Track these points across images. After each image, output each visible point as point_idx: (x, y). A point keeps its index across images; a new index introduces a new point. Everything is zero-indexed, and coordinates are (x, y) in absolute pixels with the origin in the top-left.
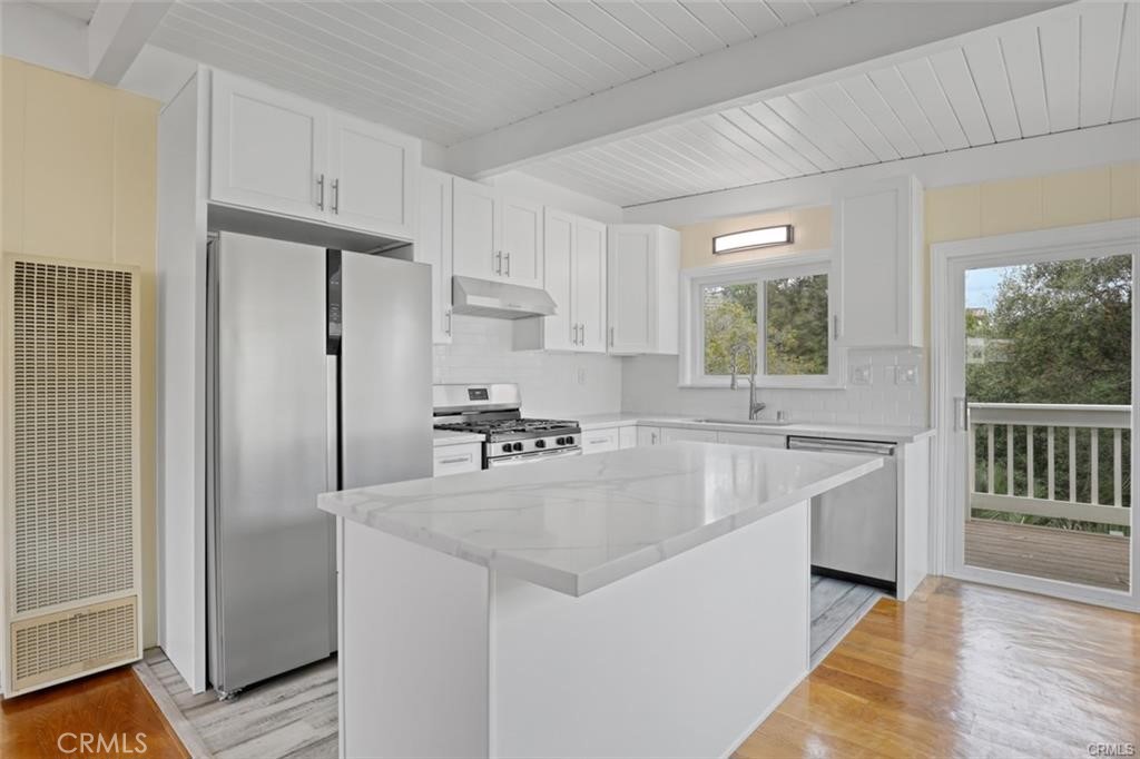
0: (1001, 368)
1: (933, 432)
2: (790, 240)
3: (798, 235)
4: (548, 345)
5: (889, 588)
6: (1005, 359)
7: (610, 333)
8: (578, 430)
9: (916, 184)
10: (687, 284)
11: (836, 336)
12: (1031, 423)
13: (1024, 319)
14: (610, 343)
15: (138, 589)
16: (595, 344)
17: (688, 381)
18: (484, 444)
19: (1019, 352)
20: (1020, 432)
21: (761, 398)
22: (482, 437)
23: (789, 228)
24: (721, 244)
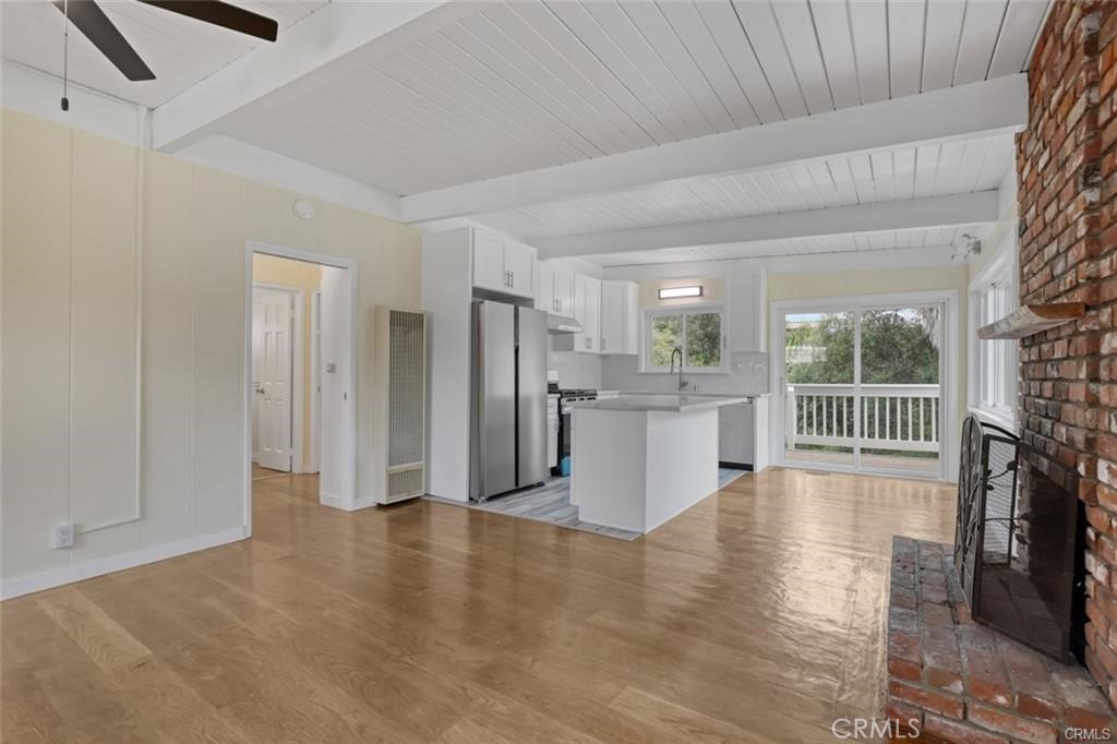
0: (821, 365)
1: (770, 394)
2: (701, 294)
3: (705, 291)
4: (576, 349)
5: (750, 468)
6: (824, 359)
7: (603, 342)
8: (596, 394)
9: (763, 272)
10: (643, 314)
11: (725, 346)
12: (835, 395)
13: (835, 334)
14: (603, 347)
15: (423, 462)
16: (596, 349)
17: (643, 369)
18: (559, 399)
19: (831, 355)
20: (829, 399)
21: (685, 379)
22: (559, 395)
23: (701, 288)
24: (664, 294)
